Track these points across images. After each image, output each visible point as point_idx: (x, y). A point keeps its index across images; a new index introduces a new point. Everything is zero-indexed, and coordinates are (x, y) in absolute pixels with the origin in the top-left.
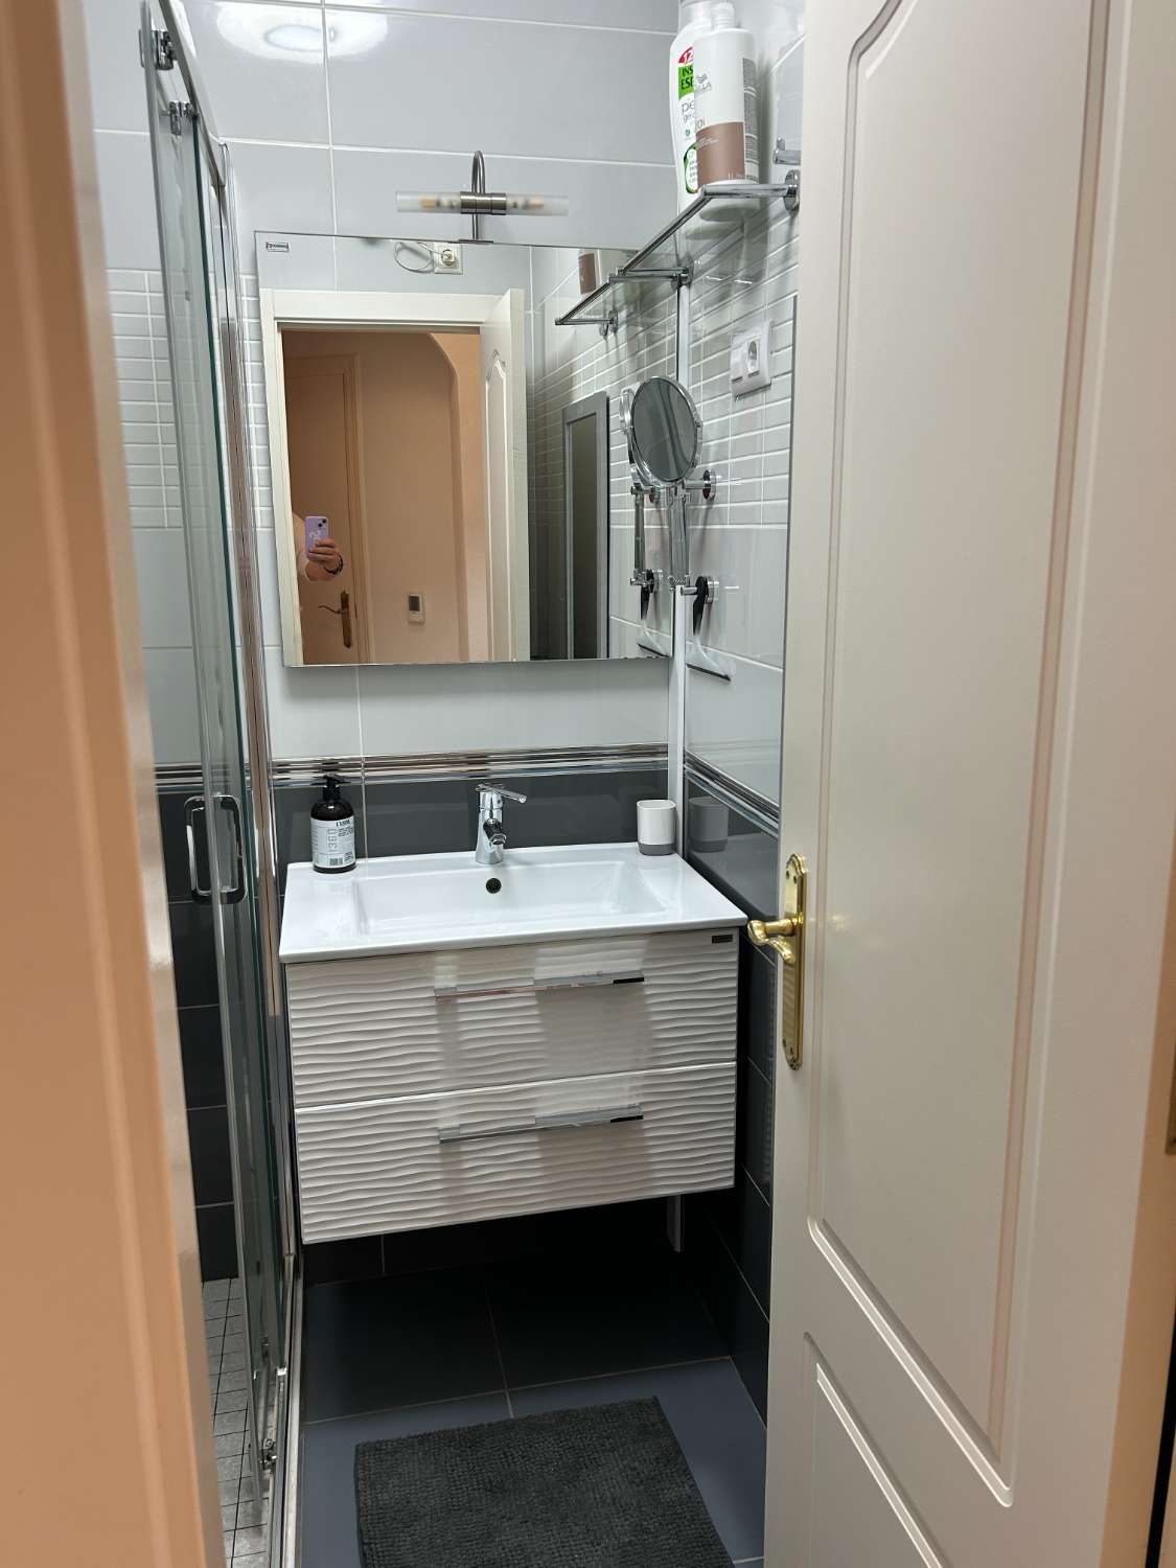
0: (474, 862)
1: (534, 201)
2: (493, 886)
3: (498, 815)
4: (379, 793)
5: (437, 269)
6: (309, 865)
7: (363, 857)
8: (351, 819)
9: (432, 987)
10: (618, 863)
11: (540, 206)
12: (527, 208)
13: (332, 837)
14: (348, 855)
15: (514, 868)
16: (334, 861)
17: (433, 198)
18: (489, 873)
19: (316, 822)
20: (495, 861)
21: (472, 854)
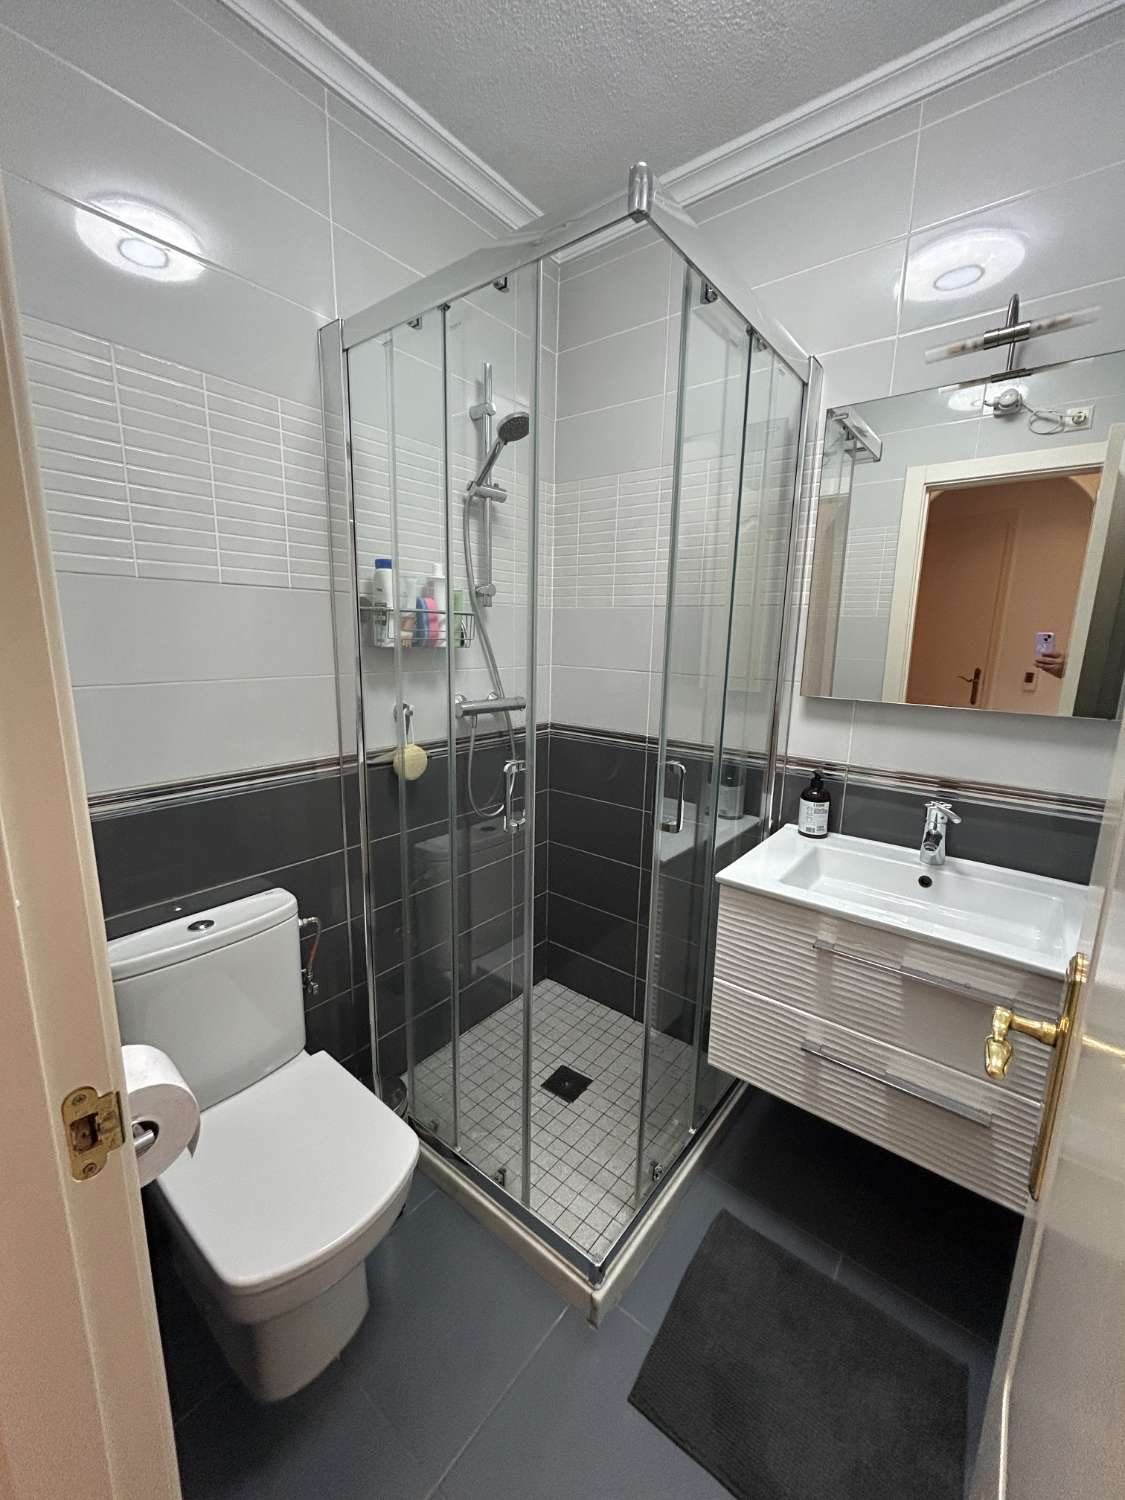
0: (918, 860)
1: (1061, 318)
2: (925, 882)
3: (941, 829)
4: (856, 790)
5: (1067, 429)
6: (795, 827)
7: (832, 831)
8: (827, 804)
9: (815, 937)
10: (1054, 898)
11: (1068, 320)
12: (1053, 326)
13: (813, 814)
14: (820, 828)
15: (947, 873)
16: (808, 829)
17: (959, 344)
18: (923, 870)
19: (802, 800)
20: (934, 863)
21: (918, 852)
